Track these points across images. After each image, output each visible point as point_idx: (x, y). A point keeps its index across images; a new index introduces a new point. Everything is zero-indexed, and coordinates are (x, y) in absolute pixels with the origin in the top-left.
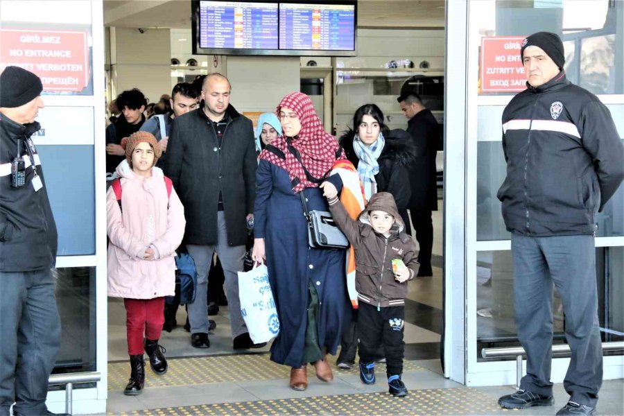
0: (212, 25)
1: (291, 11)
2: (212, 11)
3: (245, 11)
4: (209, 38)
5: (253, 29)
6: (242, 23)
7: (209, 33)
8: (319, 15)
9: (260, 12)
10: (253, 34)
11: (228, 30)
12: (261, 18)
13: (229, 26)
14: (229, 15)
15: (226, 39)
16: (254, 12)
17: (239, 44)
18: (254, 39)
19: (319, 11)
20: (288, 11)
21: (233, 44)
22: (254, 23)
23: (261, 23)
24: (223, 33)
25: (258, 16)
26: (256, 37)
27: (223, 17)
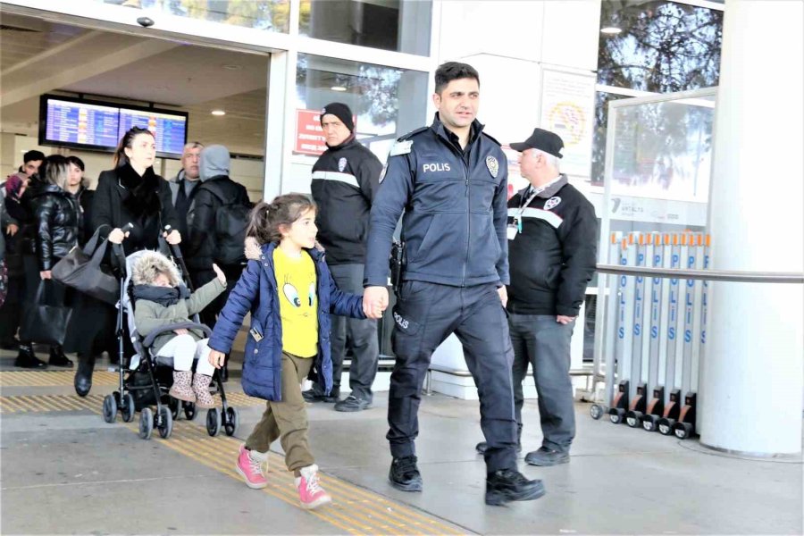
0: (58, 121)
1: (130, 116)
2: (59, 109)
3: (89, 112)
4: (54, 132)
5: (95, 128)
6: (86, 122)
7: (55, 127)
8: (155, 121)
9: (102, 114)
10: (96, 132)
11: (74, 126)
12: (102, 119)
13: (73, 123)
14: (74, 114)
15: (71, 134)
16: (97, 113)
17: (82, 139)
18: (96, 137)
19: (155, 119)
20: (127, 116)
21: (76, 139)
22: (96, 123)
23: (103, 124)
24: (68, 129)
25: (100, 117)
26: (98, 135)
27: (69, 116)
